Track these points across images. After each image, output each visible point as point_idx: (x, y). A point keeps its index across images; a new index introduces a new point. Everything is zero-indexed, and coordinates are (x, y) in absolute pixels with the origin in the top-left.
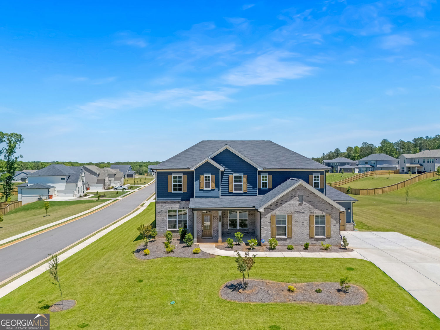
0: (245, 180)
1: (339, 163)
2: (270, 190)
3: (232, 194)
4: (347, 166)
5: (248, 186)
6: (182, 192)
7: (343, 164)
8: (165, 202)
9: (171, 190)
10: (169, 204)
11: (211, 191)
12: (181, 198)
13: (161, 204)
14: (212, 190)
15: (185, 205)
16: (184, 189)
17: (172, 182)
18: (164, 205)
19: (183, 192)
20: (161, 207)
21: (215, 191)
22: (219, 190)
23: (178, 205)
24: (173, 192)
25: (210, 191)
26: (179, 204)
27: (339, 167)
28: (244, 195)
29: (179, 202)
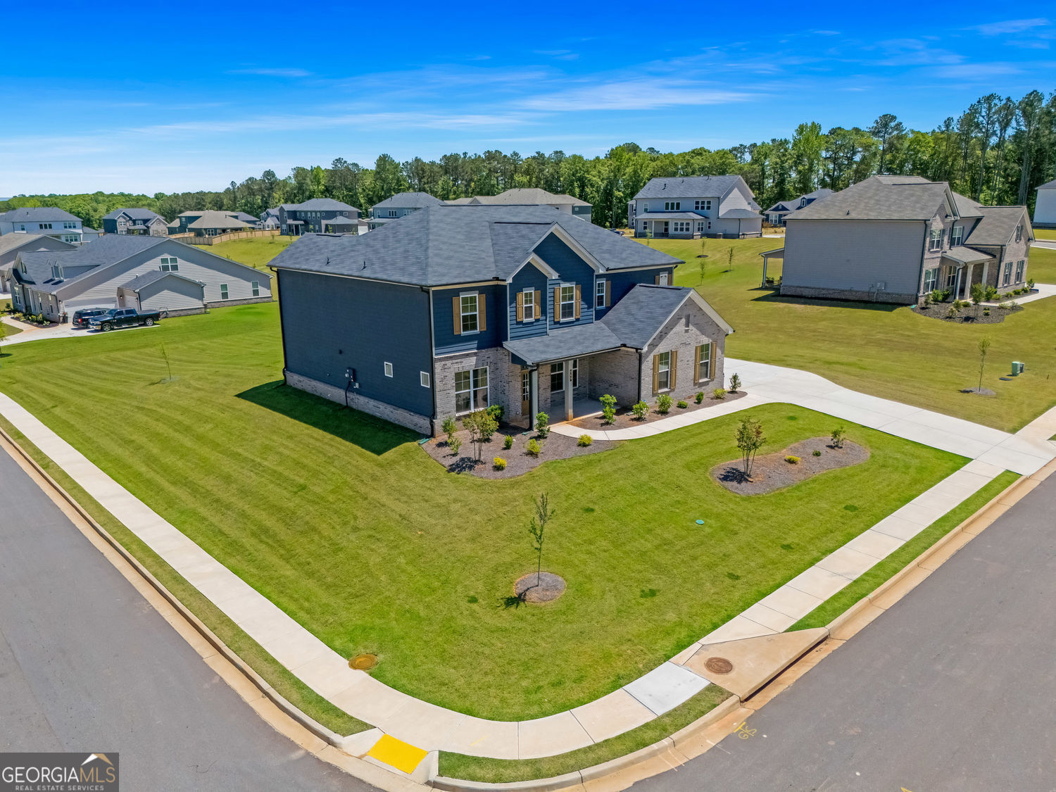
0: (576, 293)
1: (323, 211)
2: (608, 309)
3: (558, 326)
4: (340, 220)
5: (582, 307)
6: (477, 331)
7: (331, 214)
8: (451, 358)
9: (459, 330)
10: (456, 361)
11: (535, 324)
12: (476, 346)
13: (443, 363)
14: (537, 320)
15: (485, 358)
16: (481, 326)
17: (460, 313)
18: (449, 363)
19: (481, 332)
20: (444, 368)
21: (540, 323)
22: (546, 320)
23: (473, 360)
24: (463, 333)
25: (532, 323)
26: (475, 358)
27: (324, 222)
28: (575, 323)
29: (475, 354)
